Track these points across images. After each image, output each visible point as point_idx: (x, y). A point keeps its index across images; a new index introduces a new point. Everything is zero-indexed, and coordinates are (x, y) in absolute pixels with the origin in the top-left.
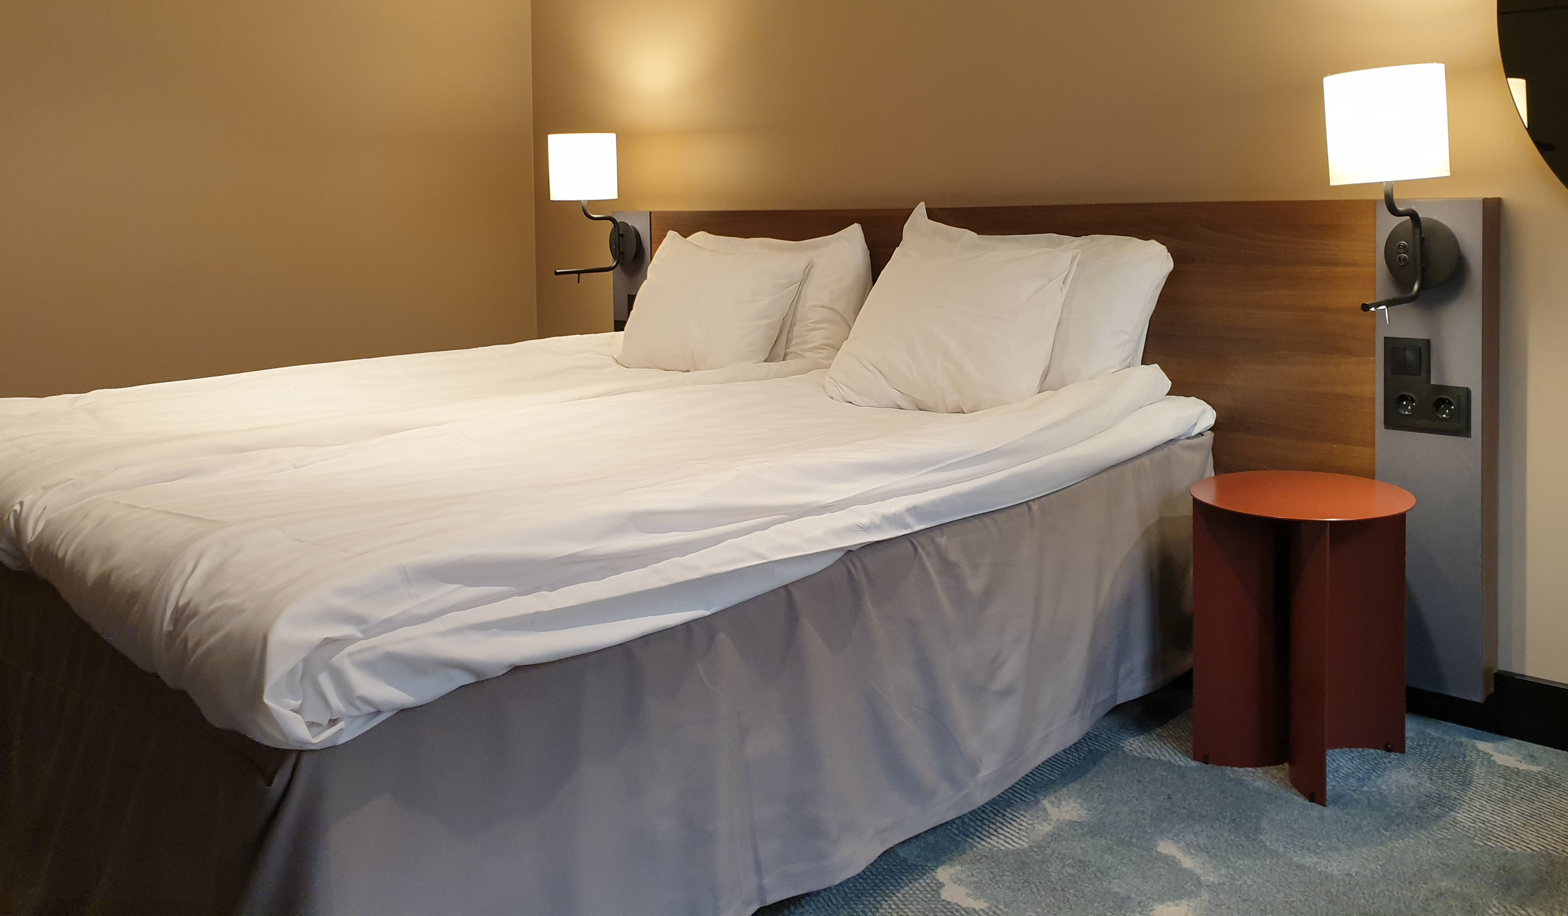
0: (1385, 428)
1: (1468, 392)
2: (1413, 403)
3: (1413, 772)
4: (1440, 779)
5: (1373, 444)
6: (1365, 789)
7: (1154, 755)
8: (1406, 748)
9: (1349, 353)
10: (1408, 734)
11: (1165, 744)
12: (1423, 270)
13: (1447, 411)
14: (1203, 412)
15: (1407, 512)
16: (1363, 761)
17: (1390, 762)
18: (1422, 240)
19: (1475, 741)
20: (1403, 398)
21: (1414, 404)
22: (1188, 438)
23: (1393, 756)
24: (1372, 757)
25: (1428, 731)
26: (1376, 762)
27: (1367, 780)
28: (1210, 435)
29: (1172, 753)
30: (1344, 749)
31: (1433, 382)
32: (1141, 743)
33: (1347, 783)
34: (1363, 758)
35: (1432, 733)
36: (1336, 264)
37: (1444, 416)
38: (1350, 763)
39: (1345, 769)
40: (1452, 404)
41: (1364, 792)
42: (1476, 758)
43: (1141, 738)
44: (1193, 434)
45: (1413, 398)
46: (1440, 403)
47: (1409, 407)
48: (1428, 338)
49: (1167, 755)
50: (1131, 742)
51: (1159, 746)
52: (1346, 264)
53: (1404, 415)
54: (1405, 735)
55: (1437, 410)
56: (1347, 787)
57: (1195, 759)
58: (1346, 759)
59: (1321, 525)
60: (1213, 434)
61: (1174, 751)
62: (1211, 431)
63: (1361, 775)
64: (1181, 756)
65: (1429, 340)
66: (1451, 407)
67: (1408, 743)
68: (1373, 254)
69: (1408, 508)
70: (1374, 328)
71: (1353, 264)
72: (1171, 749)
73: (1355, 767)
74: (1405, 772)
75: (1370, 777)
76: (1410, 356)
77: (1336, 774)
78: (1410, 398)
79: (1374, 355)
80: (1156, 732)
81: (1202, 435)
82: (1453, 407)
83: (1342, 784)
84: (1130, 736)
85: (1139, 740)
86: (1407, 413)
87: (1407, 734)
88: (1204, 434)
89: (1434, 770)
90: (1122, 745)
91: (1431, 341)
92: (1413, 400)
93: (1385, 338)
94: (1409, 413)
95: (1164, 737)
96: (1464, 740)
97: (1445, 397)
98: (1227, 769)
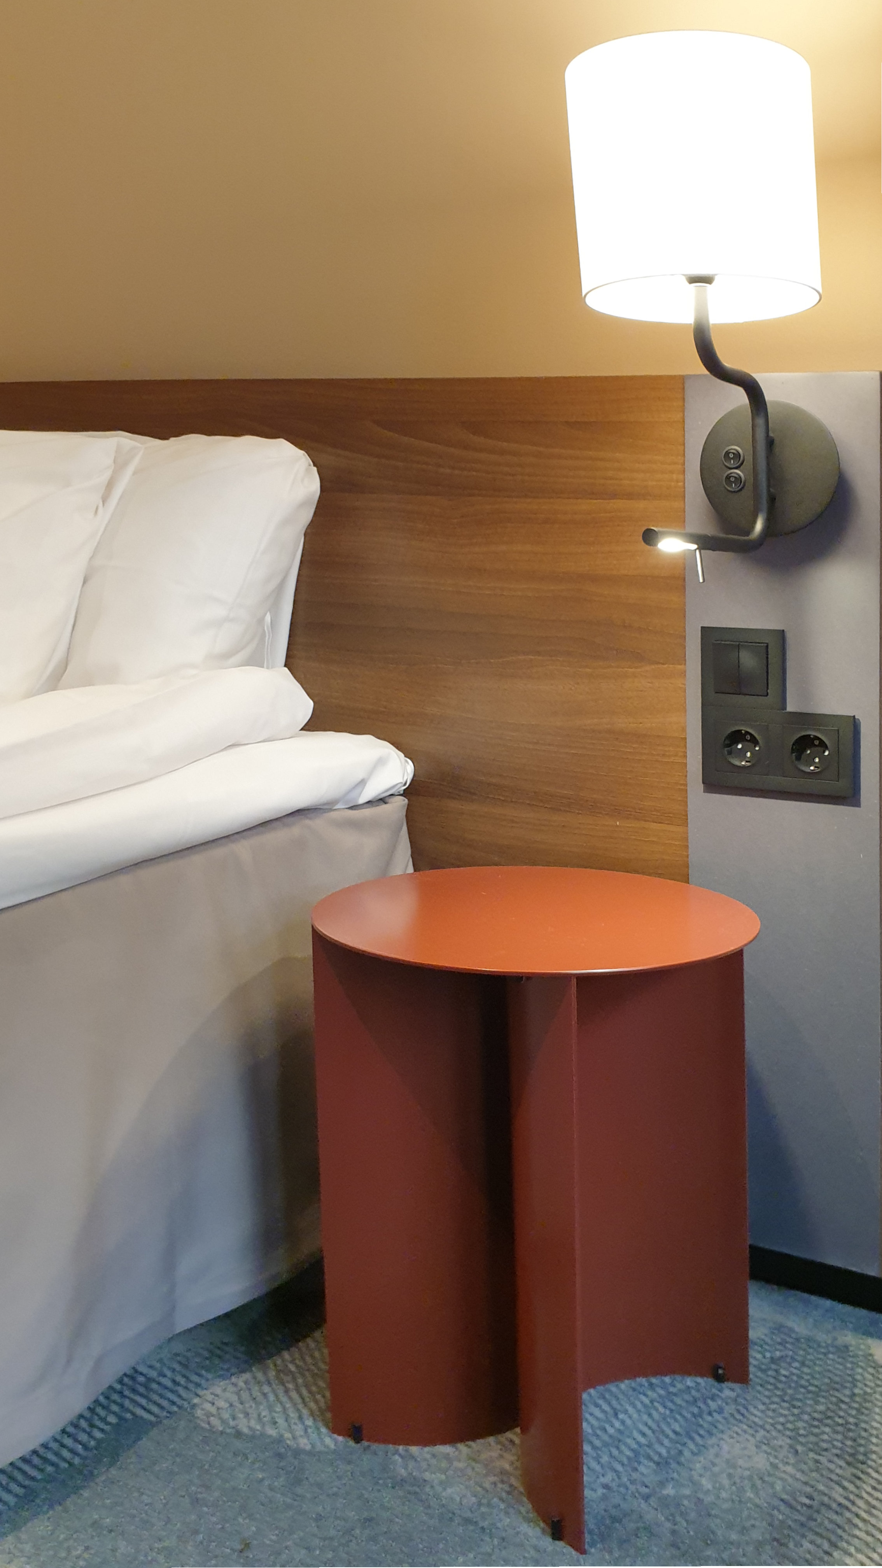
0: (704, 792)
1: (854, 724)
2: (755, 747)
3: (762, 1433)
4: (811, 1450)
5: (684, 820)
6: (669, 1491)
7: (253, 1423)
8: (752, 1369)
9: (639, 657)
10: (755, 1333)
11: (287, 1391)
12: (772, 499)
13: (817, 760)
14: (381, 762)
15: (745, 948)
16: (671, 1411)
17: (720, 1411)
18: (770, 443)
19: (870, 1341)
20: (736, 737)
21: (757, 749)
22: (351, 808)
23: (727, 1393)
24: (687, 1397)
25: (790, 1324)
26: (696, 1410)
27: (674, 1465)
28: (402, 802)
29: (293, 1415)
30: (638, 1380)
31: (790, 708)
32: (238, 1393)
33: (635, 1475)
34: (672, 1401)
35: (797, 1329)
36: (614, 496)
37: (812, 768)
38: (645, 1417)
39: (636, 1434)
40: (826, 748)
41: (664, 1502)
42: (872, 1385)
43: (241, 1380)
44: (362, 800)
45: (755, 738)
46: (804, 744)
47: (749, 754)
48: (781, 628)
49: (281, 1421)
50: (218, 1391)
51: (272, 1397)
52: (630, 496)
53: (740, 767)
54: (748, 1337)
55: (798, 758)
56: (632, 1488)
57: (335, 1430)
58: (639, 1406)
59: (559, 980)
60: (406, 801)
61: (298, 1410)
62: (405, 797)
63: (664, 1452)
64: (309, 1422)
65: (783, 631)
66: (824, 752)
67: (755, 1357)
68: (681, 477)
69: (745, 942)
70: (682, 613)
71: (644, 495)
72: (295, 1405)
73: (654, 1426)
74: (747, 1436)
75: (681, 1452)
76: (748, 660)
77: (615, 1452)
78: (748, 737)
79: (683, 660)
80: (279, 1362)
81: (386, 803)
82: (827, 753)
83: (625, 1479)
84: (220, 1376)
85: (234, 1385)
86: (743, 763)
87: (752, 1334)
88: (387, 800)
89: (800, 1424)
90: (196, 1400)
91: (788, 635)
92: (754, 741)
93: (702, 627)
94: (748, 764)
95: (291, 1372)
96: (849, 1338)
97: (813, 733)
98: (396, 1452)
